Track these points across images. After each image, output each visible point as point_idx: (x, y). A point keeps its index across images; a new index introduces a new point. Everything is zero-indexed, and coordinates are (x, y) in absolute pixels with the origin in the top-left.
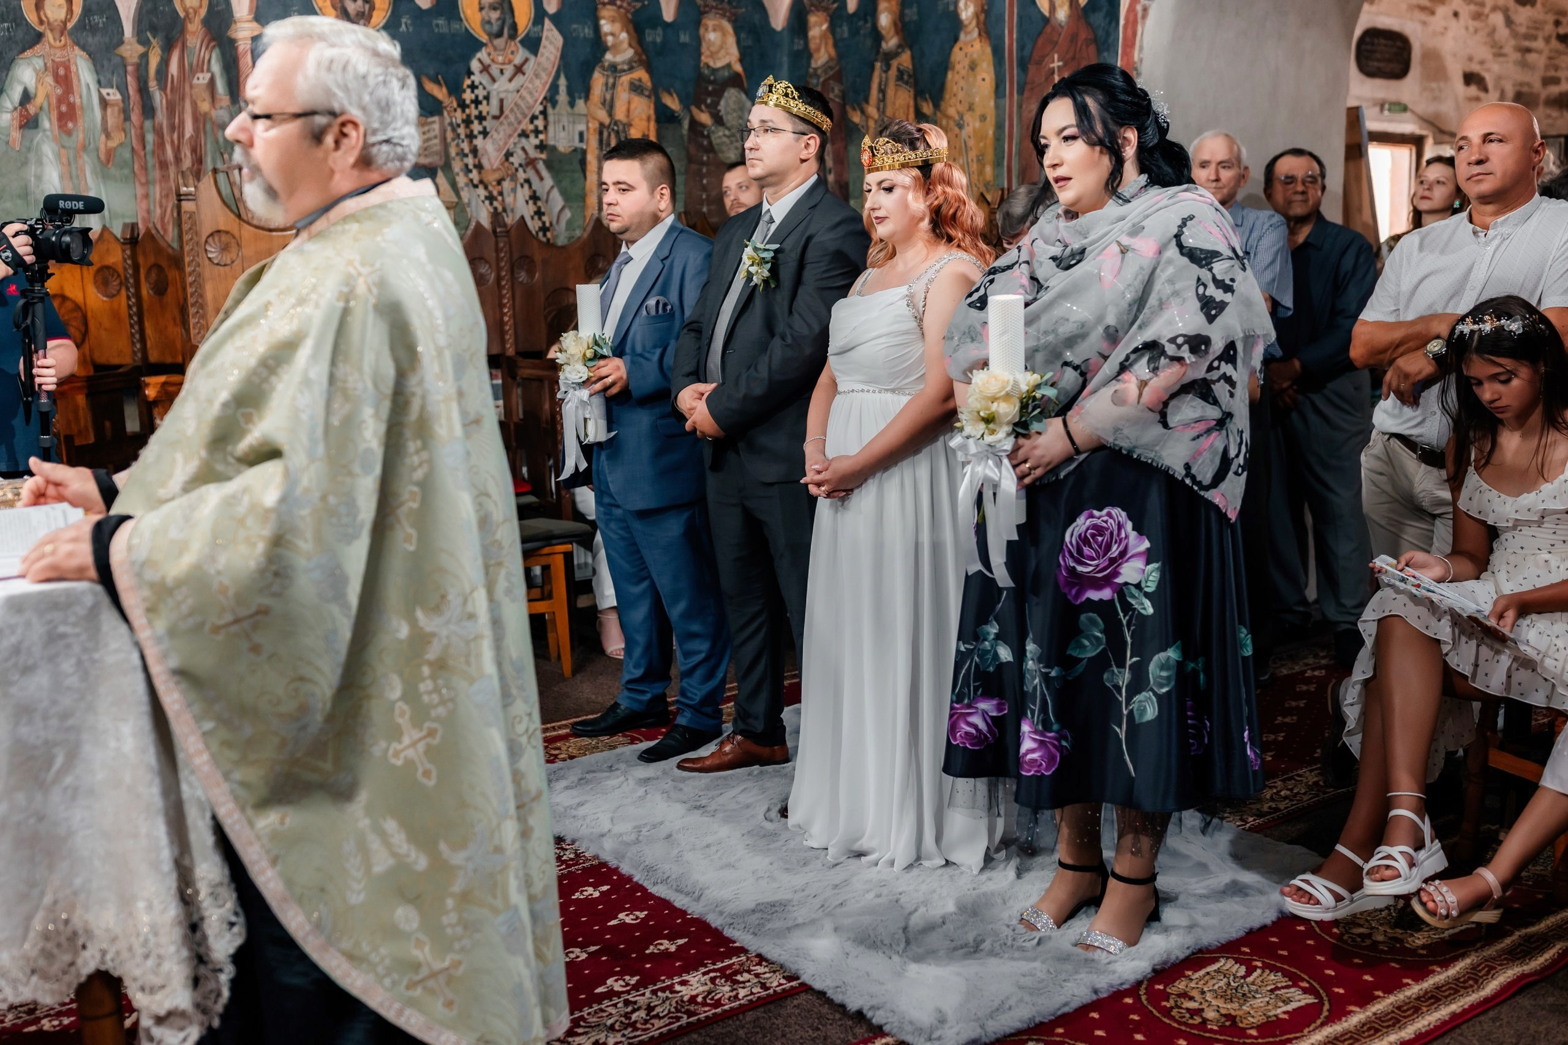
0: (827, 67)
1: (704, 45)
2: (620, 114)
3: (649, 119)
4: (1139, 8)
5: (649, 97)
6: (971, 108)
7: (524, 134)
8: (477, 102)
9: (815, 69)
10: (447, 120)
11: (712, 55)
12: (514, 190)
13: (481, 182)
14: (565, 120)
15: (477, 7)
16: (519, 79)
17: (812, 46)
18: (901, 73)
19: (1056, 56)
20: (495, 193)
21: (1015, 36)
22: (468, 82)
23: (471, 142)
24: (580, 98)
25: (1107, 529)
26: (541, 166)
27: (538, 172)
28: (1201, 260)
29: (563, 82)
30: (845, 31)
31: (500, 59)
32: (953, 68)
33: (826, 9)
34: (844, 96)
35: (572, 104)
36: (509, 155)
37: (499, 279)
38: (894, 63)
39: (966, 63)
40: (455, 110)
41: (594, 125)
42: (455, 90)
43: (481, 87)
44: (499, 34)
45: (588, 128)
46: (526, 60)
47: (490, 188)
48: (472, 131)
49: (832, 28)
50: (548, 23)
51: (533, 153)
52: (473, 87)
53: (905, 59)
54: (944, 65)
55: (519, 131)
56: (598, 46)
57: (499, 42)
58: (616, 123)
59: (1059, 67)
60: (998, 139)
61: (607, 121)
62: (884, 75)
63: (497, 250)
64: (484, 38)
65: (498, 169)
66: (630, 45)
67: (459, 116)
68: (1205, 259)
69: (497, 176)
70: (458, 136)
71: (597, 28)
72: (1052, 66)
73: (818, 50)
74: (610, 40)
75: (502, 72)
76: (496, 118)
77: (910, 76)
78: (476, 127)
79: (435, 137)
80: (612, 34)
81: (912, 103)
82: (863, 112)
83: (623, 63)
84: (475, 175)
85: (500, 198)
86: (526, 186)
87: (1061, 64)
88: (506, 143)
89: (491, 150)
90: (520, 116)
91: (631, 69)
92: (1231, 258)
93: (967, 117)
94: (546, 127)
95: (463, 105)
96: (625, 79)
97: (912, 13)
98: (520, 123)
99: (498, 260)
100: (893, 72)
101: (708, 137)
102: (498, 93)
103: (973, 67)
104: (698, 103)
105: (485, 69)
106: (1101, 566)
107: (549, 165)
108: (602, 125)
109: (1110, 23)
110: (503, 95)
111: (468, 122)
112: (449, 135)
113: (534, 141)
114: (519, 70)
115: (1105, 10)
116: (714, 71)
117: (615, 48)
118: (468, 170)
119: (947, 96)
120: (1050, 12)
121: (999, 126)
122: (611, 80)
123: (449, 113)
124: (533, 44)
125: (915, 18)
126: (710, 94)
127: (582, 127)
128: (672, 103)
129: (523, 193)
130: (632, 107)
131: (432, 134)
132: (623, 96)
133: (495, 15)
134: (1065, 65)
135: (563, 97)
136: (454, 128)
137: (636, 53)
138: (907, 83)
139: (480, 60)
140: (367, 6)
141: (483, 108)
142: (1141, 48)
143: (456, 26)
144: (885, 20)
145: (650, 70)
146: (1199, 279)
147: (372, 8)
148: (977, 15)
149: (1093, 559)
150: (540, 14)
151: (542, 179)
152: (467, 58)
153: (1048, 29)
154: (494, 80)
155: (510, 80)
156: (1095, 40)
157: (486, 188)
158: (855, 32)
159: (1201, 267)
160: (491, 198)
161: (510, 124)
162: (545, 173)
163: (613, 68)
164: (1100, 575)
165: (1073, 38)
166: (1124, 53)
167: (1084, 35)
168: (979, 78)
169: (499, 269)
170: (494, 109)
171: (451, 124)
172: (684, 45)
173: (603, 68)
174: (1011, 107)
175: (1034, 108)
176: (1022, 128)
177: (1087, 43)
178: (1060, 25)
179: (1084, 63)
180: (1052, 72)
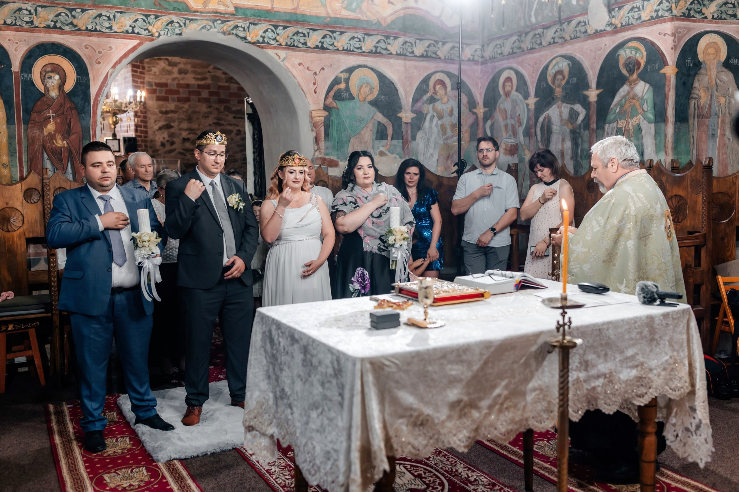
19: (51, 111)
59: (52, 116)
60: (11, 143)
72: (48, 115)
87: (54, 115)
109: (85, 102)
115: (81, 97)
120: (45, 91)
134: (58, 116)
153: (44, 99)
156: (76, 108)
165: (62, 105)
166: (93, 116)
167: (68, 105)
174: (19, 130)
175: (37, 132)
176: (28, 140)
177: (71, 109)
178: (53, 98)
179: (70, 117)
180: (50, 118)
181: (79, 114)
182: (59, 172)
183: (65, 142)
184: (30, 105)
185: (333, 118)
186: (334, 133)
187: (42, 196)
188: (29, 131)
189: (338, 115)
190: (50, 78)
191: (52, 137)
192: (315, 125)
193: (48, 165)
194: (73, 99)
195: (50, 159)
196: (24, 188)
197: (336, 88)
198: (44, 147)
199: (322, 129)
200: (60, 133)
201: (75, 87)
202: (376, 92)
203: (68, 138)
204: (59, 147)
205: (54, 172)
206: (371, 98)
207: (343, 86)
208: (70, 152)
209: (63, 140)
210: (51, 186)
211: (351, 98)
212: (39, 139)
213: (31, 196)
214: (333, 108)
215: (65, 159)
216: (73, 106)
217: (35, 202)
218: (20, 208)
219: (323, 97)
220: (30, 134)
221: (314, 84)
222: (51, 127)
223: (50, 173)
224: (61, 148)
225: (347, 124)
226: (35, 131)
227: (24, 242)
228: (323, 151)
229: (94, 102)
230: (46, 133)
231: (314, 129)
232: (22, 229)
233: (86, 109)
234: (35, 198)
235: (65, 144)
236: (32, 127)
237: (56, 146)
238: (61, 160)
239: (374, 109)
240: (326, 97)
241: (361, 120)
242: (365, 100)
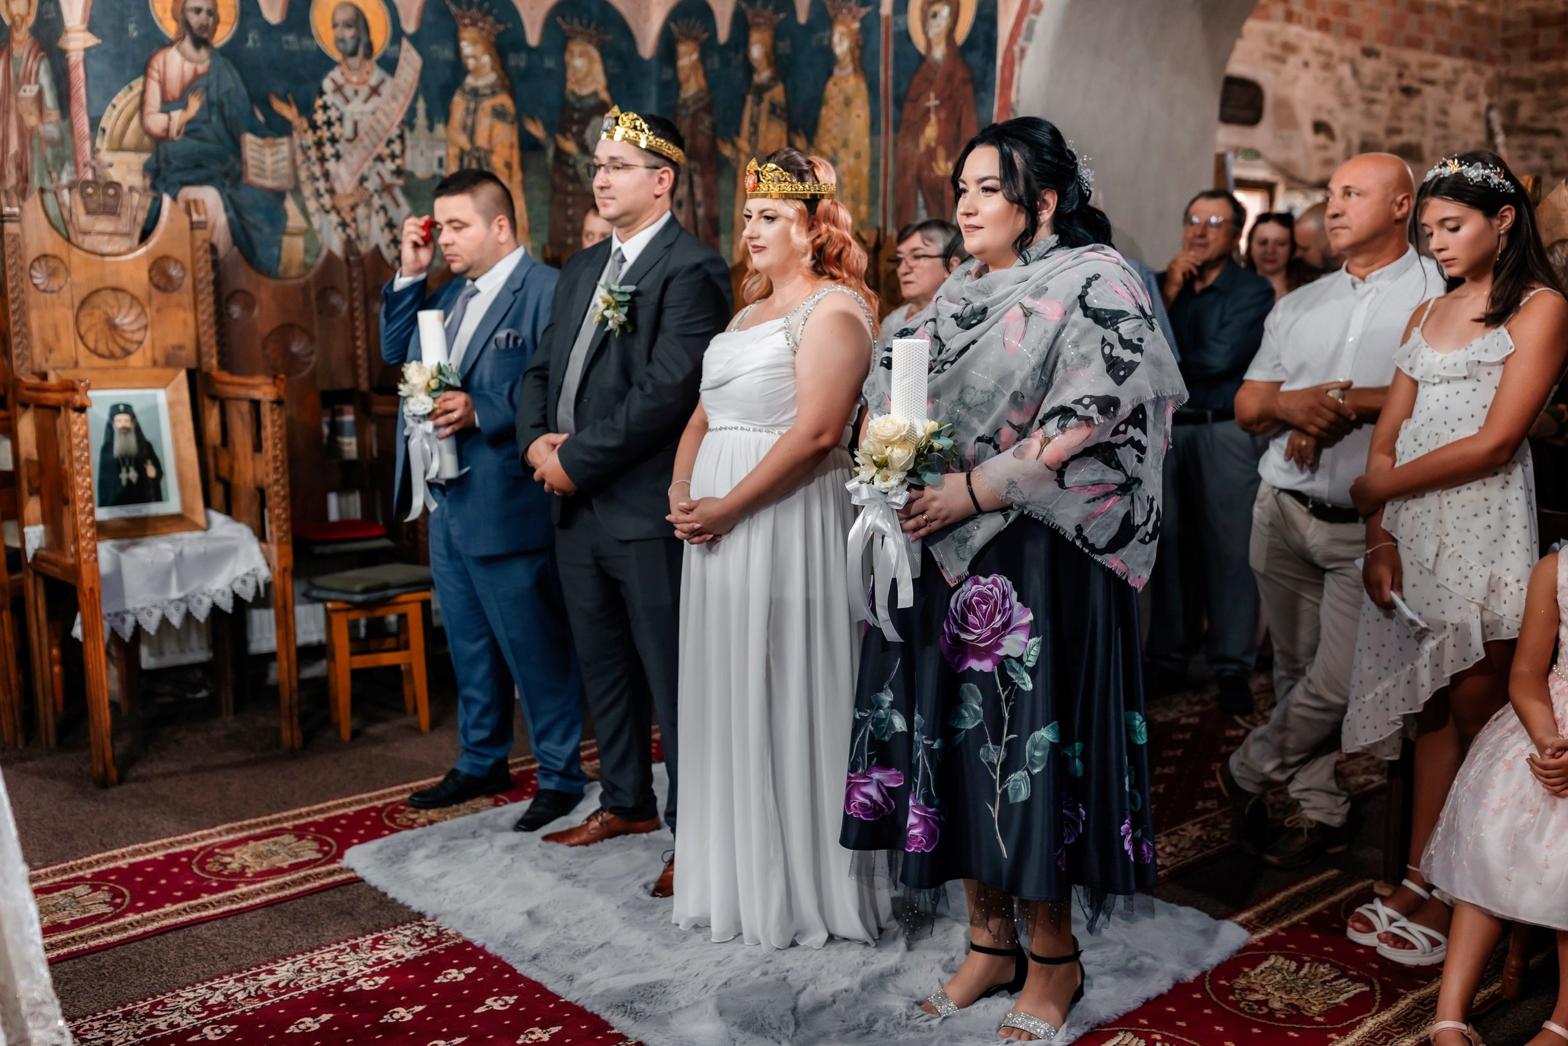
0: (696, 98)
1: (570, 74)
2: (482, 140)
3: (512, 146)
4: (1016, 49)
5: (512, 123)
6: (845, 144)
7: (380, 159)
8: (329, 123)
9: (685, 101)
10: (297, 141)
11: (578, 82)
12: (369, 217)
13: (334, 207)
14: (423, 145)
15: (329, 24)
16: (375, 101)
17: (682, 76)
18: (773, 108)
19: (932, 95)
20: (348, 219)
21: (890, 73)
22: (319, 102)
23: (322, 165)
24: (439, 122)
25: (992, 598)
26: (398, 193)
27: (394, 199)
28: (1106, 320)
29: (421, 106)
30: (715, 61)
31: (355, 79)
32: (826, 103)
33: (695, 39)
34: (714, 128)
35: (431, 128)
36: (363, 179)
37: (352, 310)
38: (767, 96)
39: (841, 98)
40: (305, 131)
41: (454, 151)
42: (306, 110)
43: (333, 109)
44: (354, 53)
45: (448, 154)
46: (382, 82)
47: (343, 214)
48: (323, 154)
49: (703, 58)
50: (405, 44)
51: (389, 179)
52: (325, 108)
53: (778, 93)
54: (818, 101)
55: (374, 155)
56: (459, 69)
57: (354, 61)
58: (478, 149)
59: (934, 106)
60: (873, 176)
61: (467, 146)
62: (756, 109)
63: (351, 280)
64: (337, 56)
65: (352, 195)
66: (493, 69)
67: (310, 138)
68: (1110, 319)
69: (351, 201)
70: (309, 159)
71: (458, 50)
72: (927, 105)
73: (688, 80)
74: (471, 63)
75: (356, 93)
76: (350, 141)
77: (783, 110)
78: (329, 150)
79: (284, 159)
80: (474, 57)
81: (784, 137)
82: (734, 145)
83: (486, 87)
84: (326, 200)
85: (353, 225)
86: (382, 214)
87: (936, 102)
88: (360, 167)
89: (344, 175)
90: (375, 139)
91: (494, 93)
92: (1138, 318)
93: (842, 154)
94: (403, 151)
95: (314, 127)
96: (487, 104)
97: (785, 47)
98: (375, 146)
99: (352, 290)
100: (765, 106)
101: (574, 167)
102: (352, 114)
103: (848, 102)
104: (564, 130)
105: (339, 89)
106: (984, 636)
107: (406, 191)
108: (462, 152)
109: (987, 63)
110: (357, 117)
111: (319, 144)
112: (300, 158)
113: (390, 166)
114: (375, 91)
115: (982, 51)
116: (580, 98)
117: (477, 72)
118: (318, 194)
119: (821, 131)
120: (926, 50)
121: (874, 164)
122: (472, 105)
123: (299, 134)
124: (389, 65)
125: (788, 51)
126: (575, 122)
127: (441, 152)
128: (537, 130)
129: (378, 220)
130: (495, 133)
131: (280, 156)
132: (484, 122)
133: (349, 33)
134: (942, 103)
135: (421, 120)
136: (305, 150)
137: (499, 77)
138: (779, 117)
139: (333, 81)
140: (211, 20)
141: (336, 129)
142: (1018, 90)
143: (307, 43)
144: (756, 52)
145: (513, 95)
146: (1104, 340)
147: (217, 21)
148: (851, 50)
149: (976, 628)
150: (397, 34)
151: (398, 205)
152: (319, 77)
153: (924, 67)
154: (347, 101)
155: (366, 101)
156: (972, 80)
157: (338, 213)
158: (726, 63)
159: (1106, 327)
160: (344, 225)
161: (365, 148)
162: (401, 199)
163: (475, 93)
164: (982, 645)
165: (950, 77)
166: (1002, 94)
167: (960, 74)
168: (854, 114)
169: (352, 300)
170: (347, 130)
171: (301, 146)
172: (549, 71)
173: (464, 92)
174: (886, 146)
176: (897, 165)
177: (964, 82)
178: (937, 63)
179: (961, 103)
180: (928, 111)
183: (950, 164)
188: (900, 145)
190: (935, 15)
191: (931, 154)
198: (919, 179)
200: (944, 144)
201: (974, 28)
203: (954, 155)
204: (941, 178)
209: (947, 159)
212: (913, 163)
216: (968, 75)
220: (900, 154)
222: (931, 132)
224: (944, 180)
229: (1005, 59)
230: (922, 147)
233: (988, 81)
235: (951, 168)
236: (904, 137)
237: (936, 175)
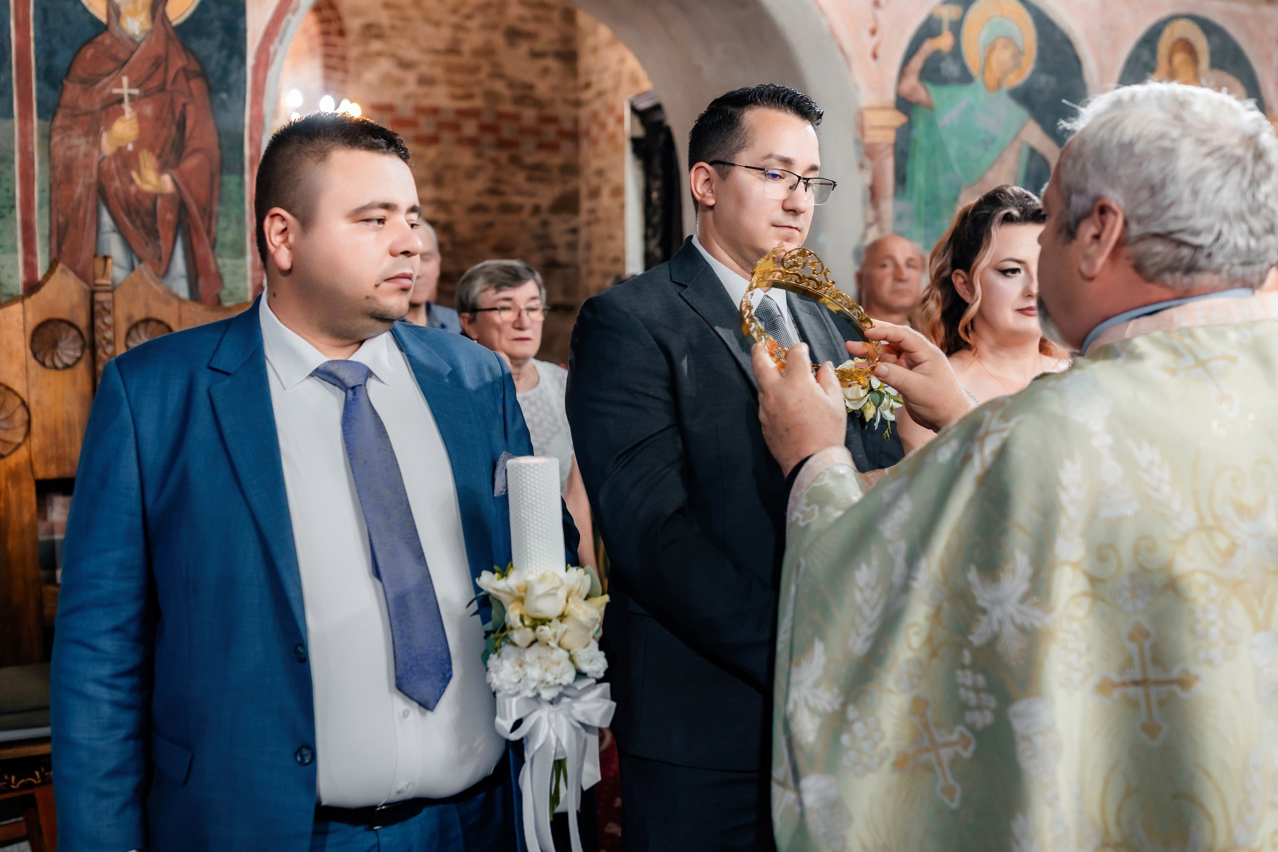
19: (125, 80)
21: (32, 34)
59: (130, 95)
72: (116, 91)
87: (136, 92)
109: (230, 57)
115: (219, 38)
120: (109, 16)
134: (146, 94)
153: (106, 39)
156: (203, 74)
165: (159, 63)
174: (25, 135)
175: (80, 144)
176: (53, 168)
177: (188, 74)
178: (132, 39)
179: (182, 100)
180: (120, 100)
181: (211, 91)
182: (145, 270)
183: (167, 179)
184: (61, 60)
185: (920, 131)
186: (919, 177)
187: (91, 346)
188: (56, 139)
189: (931, 124)
191: (126, 159)
192: (870, 152)
193: (114, 247)
194: (195, 45)
195: (120, 229)
196: (33, 321)
197: (928, 47)
198: (102, 193)
199: (889, 164)
200: (152, 149)
202: (1028, 65)
203: (176, 166)
204: (147, 194)
205: (132, 268)
206: (1016, 80)
207: (945, 42)
208: (182, 207)
209: (162, 169)
210: (121, 314)
211: (966, 78)
212: (87, 167)
213: (54, 345)
214: (918, 104)
215: (166, 233)
216: (194, 66)
217: (67, 367)
218: (18, 386)
219: (894, 72)
220: (59, 151)
221: (873, 32)
222: (124, 129)
223: (118, 272)
224: (154, 197)
225: (952, 152)
226: (75, 141)
227: (29, 493)
228: (889, 226)
229: (258, 58)
230: (107, 145)
231: (867, 162)
232: (23, 452)
233: (233, 78)
234: (69, 351)
235: (167, 183)
236: (65, 129)
237: (139, 191)
238: (152, 233)
239: (1020, 113)
240: (902, 73)
241: (988, 143)
242: (999, 85)
